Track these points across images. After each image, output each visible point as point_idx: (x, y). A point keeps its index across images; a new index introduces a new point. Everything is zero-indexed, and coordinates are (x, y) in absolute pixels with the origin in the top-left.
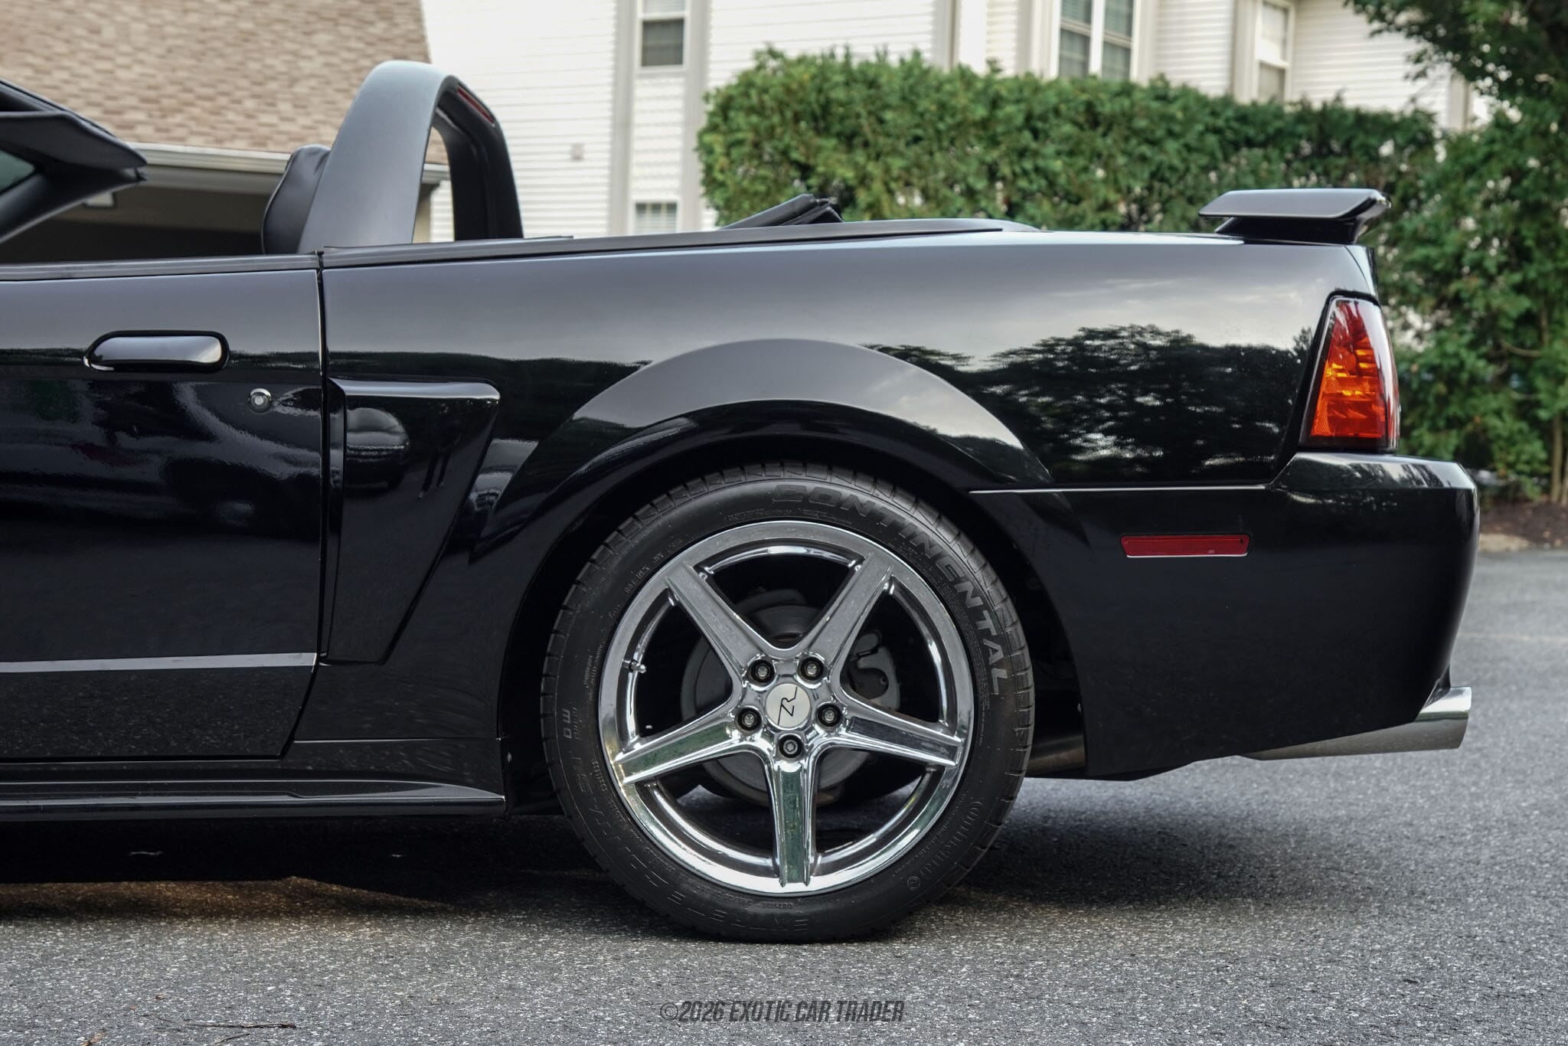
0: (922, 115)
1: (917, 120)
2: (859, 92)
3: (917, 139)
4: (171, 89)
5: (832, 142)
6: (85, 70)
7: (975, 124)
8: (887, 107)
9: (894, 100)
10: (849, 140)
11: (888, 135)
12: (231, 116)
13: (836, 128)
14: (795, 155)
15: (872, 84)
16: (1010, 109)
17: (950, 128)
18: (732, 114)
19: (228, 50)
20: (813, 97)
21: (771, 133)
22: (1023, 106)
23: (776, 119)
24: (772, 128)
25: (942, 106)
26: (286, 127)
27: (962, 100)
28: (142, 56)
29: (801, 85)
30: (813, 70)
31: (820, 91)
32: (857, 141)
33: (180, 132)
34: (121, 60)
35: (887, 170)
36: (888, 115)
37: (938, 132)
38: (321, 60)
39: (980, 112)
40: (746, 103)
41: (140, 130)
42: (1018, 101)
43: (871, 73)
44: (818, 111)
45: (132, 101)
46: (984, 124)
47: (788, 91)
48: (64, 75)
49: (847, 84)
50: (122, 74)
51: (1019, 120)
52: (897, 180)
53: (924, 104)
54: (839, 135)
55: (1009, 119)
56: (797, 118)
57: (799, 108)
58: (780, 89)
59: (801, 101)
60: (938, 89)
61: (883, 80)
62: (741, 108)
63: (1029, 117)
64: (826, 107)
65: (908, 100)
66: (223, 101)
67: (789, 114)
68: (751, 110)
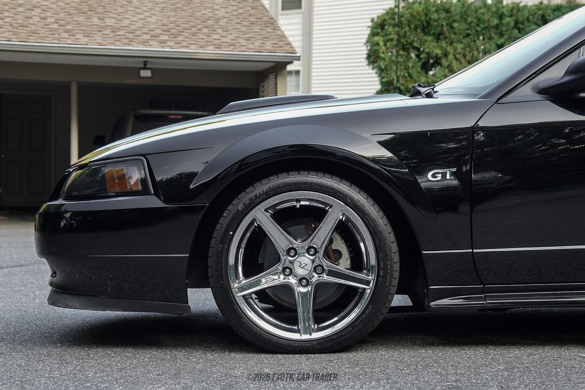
0: (470, 24)
1: (468, 27)
2: (443, 15)
3: (468, 35)
4: (172, 26)
5: (430, 38)
6: (135, 19)
7: (493, 27)
8: (455, 21)
9: (457, 18)
10: (438, 37)
11: (455, 34)
12: (201, 37)
13: (433, 31)
14: (416, 45)
15: (448, 11)
16: (507, 20)
17: (483, 29)
18: (386, 27)
19: (185, 8)
20: (423, 18)
21: (405, 35)
22: (514, 18)
23: (407, 29)
24: (405, 33)
25: (479, 20)
26: (224, 40)
27: (486, 17)
28: (153, 12)
29: (418, 13)
30: (423, 6)
31: (426, 15)
32: (442, 37)
33: (184, 44)
34: (147, 14)
35: (455, 49)
36: (455, 25)
37: (477, 31)
38: (223, 10)
39: (495, 21)
40: (392, 22)
41: (169, 43)
42: (511, 16)
43: (447, 6)
44: (425, 24)
45: (159, 31)
46: (497, 27)
47: (412, 15)
48: (127, 21)
49: (437, 11)
50: (149, 19)
51: (512, 24)
52: (459, 54)
53: (470, 20)
54: (434, 34)
55: (508, 24)
56: (416, 28)
57: (418, 23)
58: (408, 15)
59: (419, 20)
60: (476, 11)
61: (453, 9)
62: (390, 25)
63: (516, 22)
64: (428, 23)
65: (463, 17)
66: (194, 29)
67: (413, 26)
68: (394, 26)
